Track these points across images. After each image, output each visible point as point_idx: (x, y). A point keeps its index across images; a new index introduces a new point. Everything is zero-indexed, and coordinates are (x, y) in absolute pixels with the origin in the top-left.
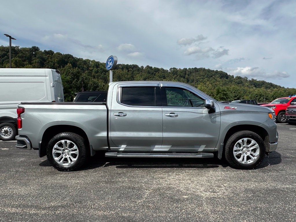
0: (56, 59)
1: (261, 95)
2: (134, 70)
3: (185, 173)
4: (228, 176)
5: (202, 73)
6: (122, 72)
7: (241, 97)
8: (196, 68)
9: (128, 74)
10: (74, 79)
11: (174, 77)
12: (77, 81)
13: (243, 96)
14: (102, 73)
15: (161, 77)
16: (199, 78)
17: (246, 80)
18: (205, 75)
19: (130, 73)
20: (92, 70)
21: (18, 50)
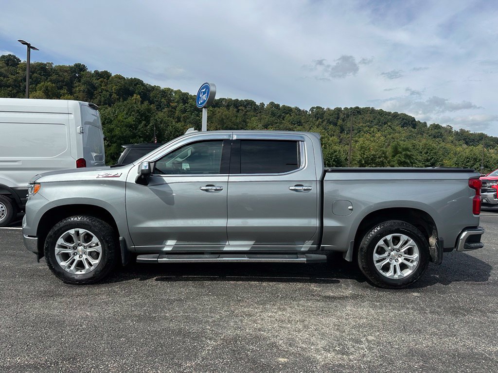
0: (114, 87)
1: (475, 159)
2: (247, 109)
3: (296, 307)
4: (381, 319)
5: (368, 117)
6: (227, 112)
7: (438, 161)
8: (357, 108)
9: (237, 116)
10: (140, 122)
11: (318, 122)
12: (146, 126)
13: (442, 160)
14: (193, 113)
15: (293, 122)
16: (362, 126)
17: (450, 131)
18: (374, 121)
19: (241, 114)
20: (175, 108)
21: (51, 69)
